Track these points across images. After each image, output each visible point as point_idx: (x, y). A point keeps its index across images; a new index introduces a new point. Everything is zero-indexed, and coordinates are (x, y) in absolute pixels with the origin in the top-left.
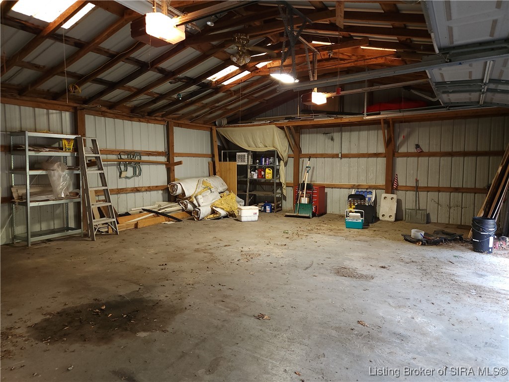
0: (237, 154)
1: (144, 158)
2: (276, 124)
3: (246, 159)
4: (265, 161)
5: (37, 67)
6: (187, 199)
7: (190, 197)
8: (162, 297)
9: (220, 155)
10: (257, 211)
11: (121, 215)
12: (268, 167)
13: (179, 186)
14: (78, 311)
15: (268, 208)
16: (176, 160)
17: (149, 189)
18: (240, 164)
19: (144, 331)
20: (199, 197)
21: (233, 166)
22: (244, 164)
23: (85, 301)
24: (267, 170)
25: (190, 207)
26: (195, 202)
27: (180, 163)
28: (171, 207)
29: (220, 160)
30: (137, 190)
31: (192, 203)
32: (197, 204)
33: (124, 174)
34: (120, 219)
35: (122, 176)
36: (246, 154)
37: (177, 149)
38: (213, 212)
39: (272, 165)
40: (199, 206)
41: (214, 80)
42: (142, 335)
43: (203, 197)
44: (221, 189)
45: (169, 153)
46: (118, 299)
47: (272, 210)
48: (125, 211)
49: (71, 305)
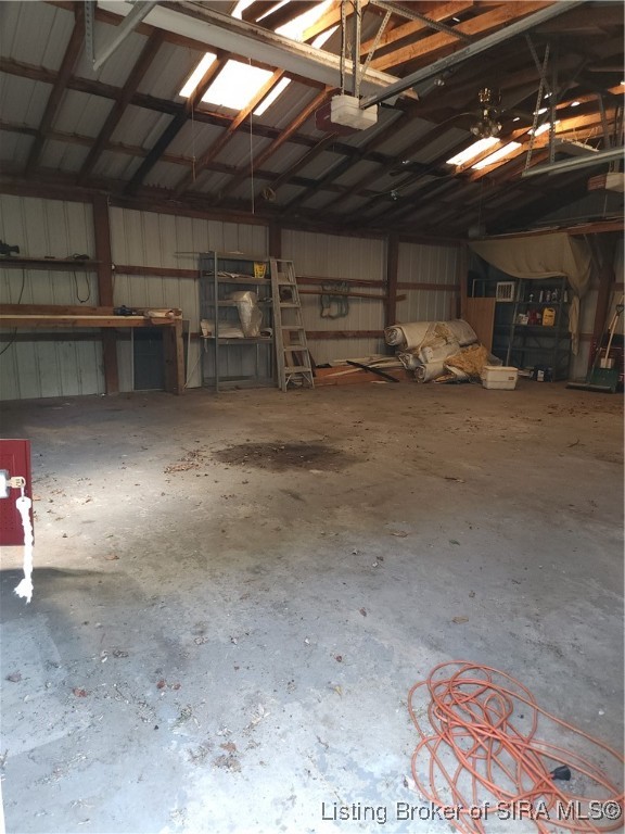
0: (499, 284)
1: (355, 290)
2: (569, 231)
3: (512, 293)
4: (544, 297)
5: (227, 169)
6: (410, 351)
7: (414, 349)
8: (346, 449)
9: (470, 287)
10: (515, 375)
11: (319, 367)
12: (548, 306)
13: (399, 331)
14: (259, 447)
15: (541, 374)
16: (399, 293)
17: (359, 335)
18: (500, 300)
19: (318, 469)
20: (427, 349)
21: (488, 305)
22: (508, 300)
23: (266, 441)
24: (546, 312)
25: (412, 363)
26: (421, 356)
27: (403, 298)
28: (386, 362)
29: (469, 295)
30: (341, 335)
31: (416, 358)
32: (423, 360)
33: (326, 312)
34: (317, 371)
35: (324, 314)
36: (512, 284)
37: (401, 278)
38: (446, 372)
39: (555, 302)
40: (427, 361)
41: (460, 164)
42: (315, 472)
43: (434, 349)
44: (464, 340)
45: (390, 283)
46: (299, 444)
47: (547, 378)
48: (326, 362)
49: (252, 442)
